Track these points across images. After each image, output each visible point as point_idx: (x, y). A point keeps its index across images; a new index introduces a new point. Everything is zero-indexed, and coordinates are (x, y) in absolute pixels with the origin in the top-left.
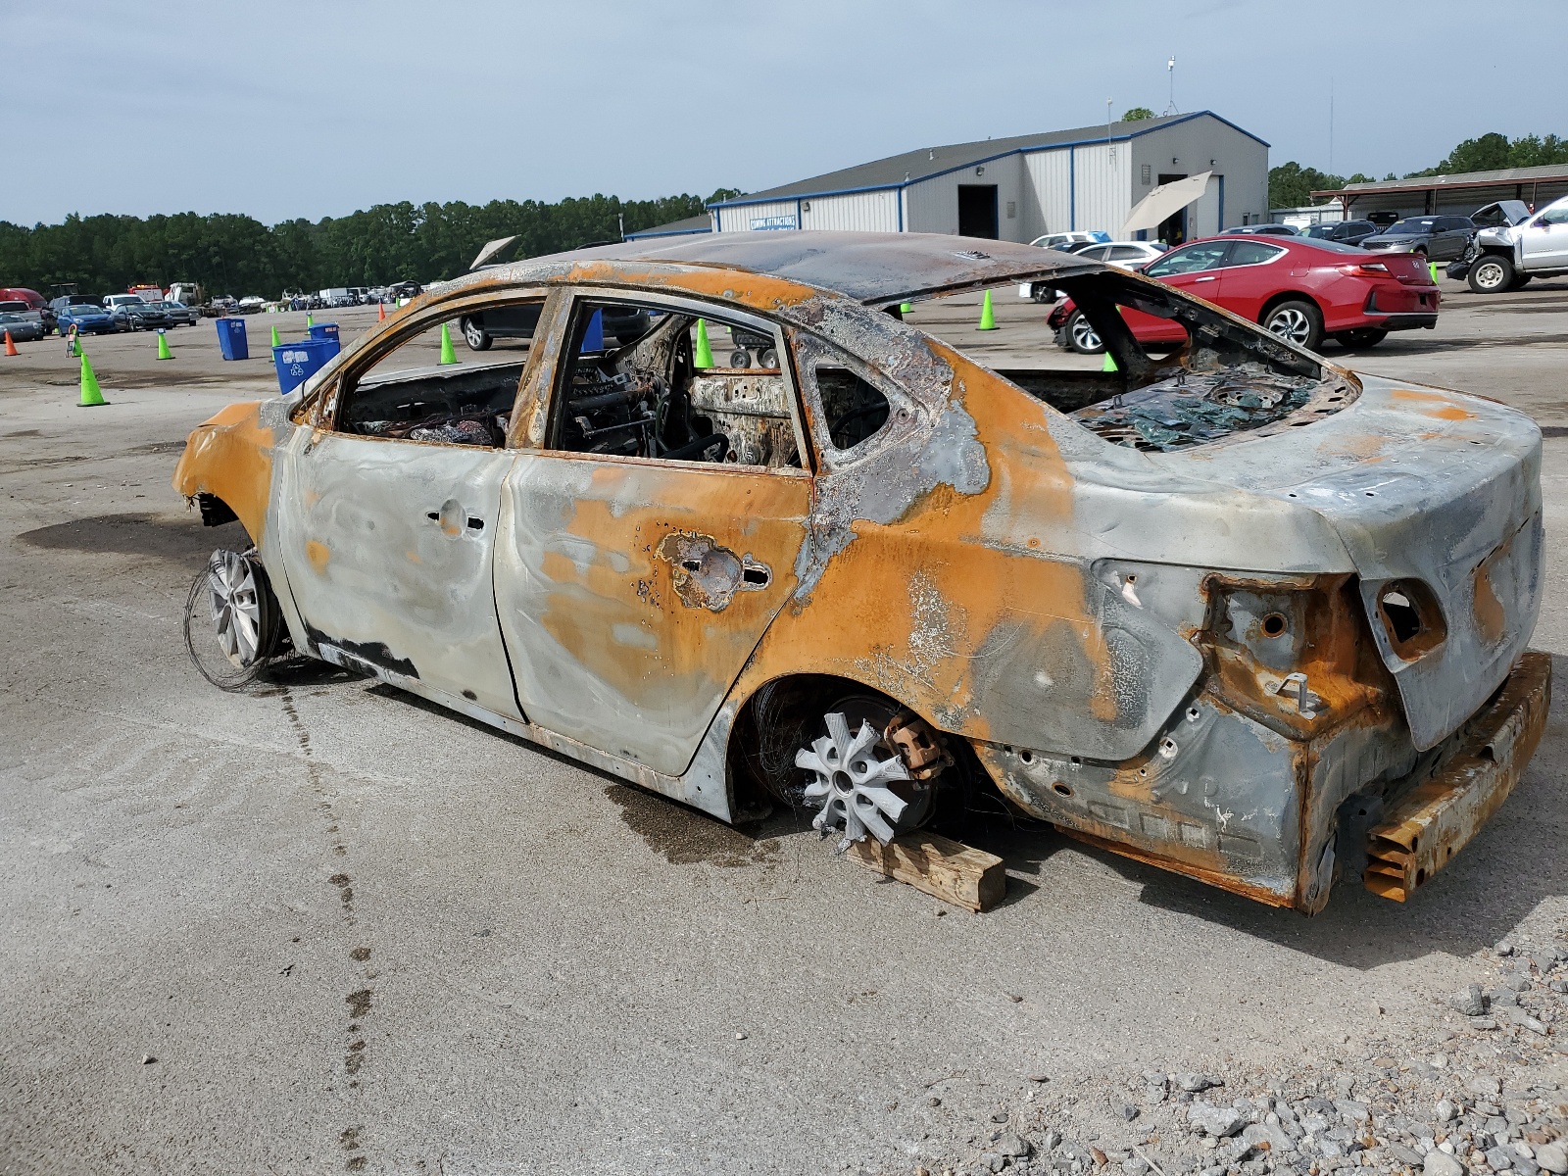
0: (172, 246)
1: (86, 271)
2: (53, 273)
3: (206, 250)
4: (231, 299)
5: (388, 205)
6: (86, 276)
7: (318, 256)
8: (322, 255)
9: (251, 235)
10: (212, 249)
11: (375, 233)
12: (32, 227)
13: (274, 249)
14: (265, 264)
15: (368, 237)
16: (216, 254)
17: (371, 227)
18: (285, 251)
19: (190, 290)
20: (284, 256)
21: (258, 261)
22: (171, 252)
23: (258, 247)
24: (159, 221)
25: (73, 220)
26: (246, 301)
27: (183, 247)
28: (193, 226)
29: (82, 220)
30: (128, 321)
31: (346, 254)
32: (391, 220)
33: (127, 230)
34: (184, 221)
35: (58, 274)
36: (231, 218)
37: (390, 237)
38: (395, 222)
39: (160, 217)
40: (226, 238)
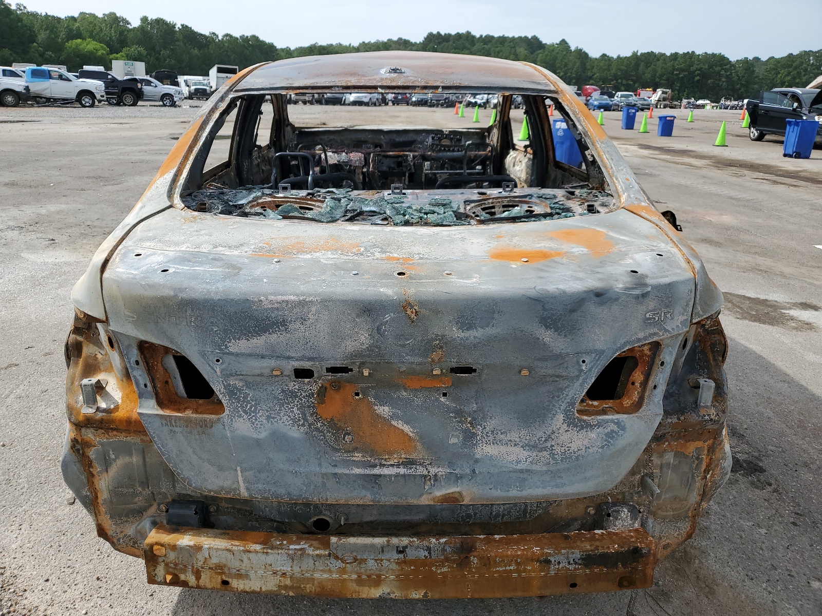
0: (677, 70)
1: (632, 80)
2: (617, 80)
3: (694, 72)
4: (693, 100)
5: (811, 51)
6: (632, 83)
7: (756, 79)
8: (760, 79)
9: (721, 65)
10: (696, 72)
11: (796, 68)
12: (615, 57)
13: (731, 74)
14: (723, 82)
15: (791, 69)
16: (698, 75)
17: (795, 64)
18: (737, 75)
19: (666, 93)
20: (736, 78)
21: (720, 80)
22: (675, 72)
23: (723, 72)
24: (675, 56)
25: (635, 54)
26: (700, 102)
27: (682, 70)
28: (691, 59)
29: (639, 54)
30: (618, 106)
31: (773, 79)
32: (810, 60)
33: (658, 60)
34: (687, 57)
35: (619, 81)
36: (714, 55)
37: (806, 70)
38: (812, 62)
39: (676, 54)
40: (706, 66)
